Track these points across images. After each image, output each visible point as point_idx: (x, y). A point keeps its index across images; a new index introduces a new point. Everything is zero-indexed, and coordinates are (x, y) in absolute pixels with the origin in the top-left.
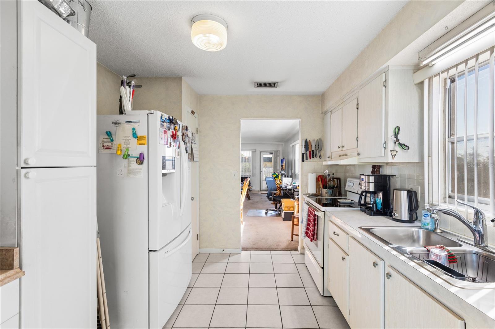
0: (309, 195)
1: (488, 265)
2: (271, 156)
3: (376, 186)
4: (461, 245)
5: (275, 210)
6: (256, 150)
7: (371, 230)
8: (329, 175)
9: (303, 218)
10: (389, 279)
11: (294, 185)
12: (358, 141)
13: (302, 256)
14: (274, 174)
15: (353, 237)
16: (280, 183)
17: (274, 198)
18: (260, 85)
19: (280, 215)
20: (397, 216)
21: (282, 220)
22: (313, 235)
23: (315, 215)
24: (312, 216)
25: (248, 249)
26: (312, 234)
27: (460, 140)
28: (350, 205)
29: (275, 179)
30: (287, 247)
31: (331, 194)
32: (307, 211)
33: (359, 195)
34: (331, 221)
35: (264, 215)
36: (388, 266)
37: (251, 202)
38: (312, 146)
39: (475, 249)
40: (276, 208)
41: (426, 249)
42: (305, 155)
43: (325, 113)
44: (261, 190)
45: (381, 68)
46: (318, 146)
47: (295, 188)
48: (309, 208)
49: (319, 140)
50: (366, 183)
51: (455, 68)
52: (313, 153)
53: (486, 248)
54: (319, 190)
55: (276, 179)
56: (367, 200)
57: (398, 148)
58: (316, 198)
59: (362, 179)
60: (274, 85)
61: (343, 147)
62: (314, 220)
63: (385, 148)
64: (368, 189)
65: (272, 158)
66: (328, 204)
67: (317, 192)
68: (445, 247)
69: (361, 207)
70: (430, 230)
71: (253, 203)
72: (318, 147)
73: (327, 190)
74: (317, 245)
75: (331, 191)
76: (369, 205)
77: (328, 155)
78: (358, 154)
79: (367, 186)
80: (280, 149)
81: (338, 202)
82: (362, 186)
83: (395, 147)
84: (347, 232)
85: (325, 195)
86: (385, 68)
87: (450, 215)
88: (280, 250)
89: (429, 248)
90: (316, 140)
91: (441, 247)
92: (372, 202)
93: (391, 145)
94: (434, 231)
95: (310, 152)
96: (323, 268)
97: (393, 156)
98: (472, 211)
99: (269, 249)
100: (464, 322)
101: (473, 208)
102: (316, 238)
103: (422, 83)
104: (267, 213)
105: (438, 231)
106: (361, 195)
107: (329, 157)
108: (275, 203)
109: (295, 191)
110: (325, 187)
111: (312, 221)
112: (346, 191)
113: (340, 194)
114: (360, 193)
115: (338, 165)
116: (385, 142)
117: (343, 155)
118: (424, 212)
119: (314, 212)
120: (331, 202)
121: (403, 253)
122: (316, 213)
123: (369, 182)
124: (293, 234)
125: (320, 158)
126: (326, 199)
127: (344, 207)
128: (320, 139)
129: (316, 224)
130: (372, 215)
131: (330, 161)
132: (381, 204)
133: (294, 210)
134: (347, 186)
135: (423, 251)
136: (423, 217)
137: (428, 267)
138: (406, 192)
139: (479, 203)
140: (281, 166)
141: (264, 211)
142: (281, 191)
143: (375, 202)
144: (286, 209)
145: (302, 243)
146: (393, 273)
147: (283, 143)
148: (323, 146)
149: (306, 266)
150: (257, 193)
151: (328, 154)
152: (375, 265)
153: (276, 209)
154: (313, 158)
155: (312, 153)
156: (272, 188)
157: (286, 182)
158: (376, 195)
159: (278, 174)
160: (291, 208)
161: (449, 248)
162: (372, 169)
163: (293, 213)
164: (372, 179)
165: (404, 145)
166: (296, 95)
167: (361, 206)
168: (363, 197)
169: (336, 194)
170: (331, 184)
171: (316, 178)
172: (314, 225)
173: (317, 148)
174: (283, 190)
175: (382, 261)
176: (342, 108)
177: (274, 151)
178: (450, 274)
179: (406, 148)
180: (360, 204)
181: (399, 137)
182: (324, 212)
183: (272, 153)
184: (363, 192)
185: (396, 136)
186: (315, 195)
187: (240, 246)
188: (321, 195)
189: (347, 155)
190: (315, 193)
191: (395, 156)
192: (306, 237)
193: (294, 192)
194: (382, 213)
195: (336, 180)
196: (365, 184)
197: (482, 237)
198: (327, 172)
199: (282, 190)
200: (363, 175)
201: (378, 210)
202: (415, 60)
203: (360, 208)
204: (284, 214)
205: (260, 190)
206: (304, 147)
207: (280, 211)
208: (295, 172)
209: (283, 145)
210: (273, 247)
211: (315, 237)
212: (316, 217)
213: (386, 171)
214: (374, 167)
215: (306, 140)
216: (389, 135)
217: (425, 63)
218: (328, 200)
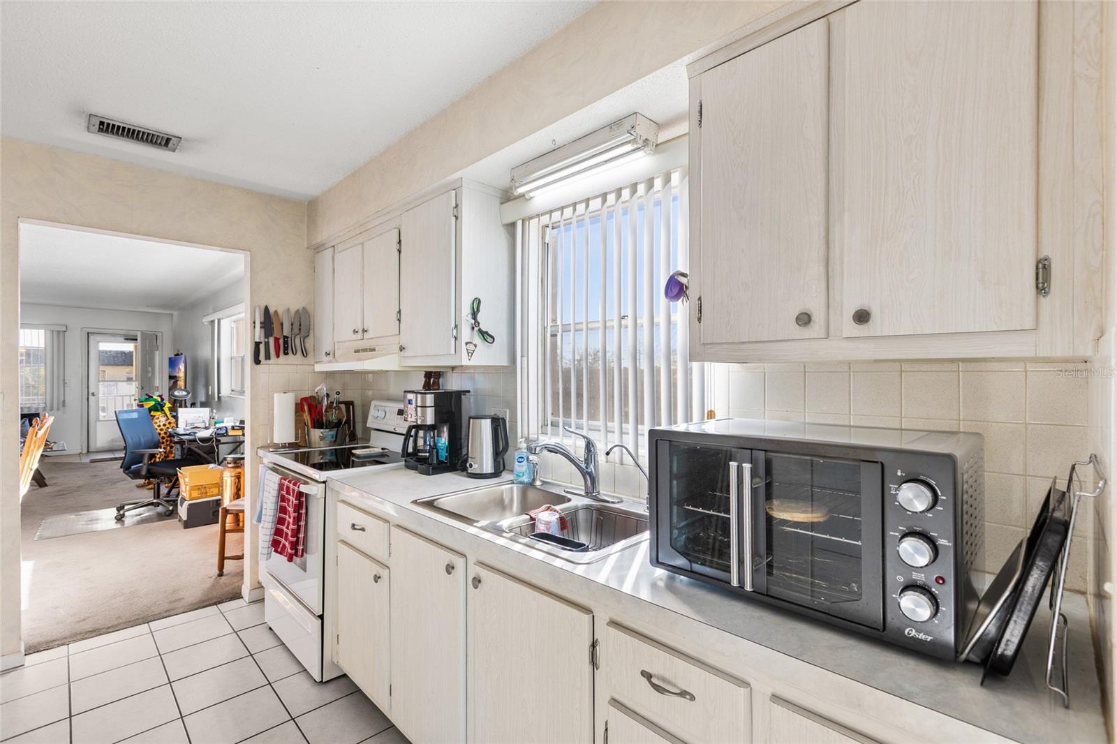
0: (277, 448)
1: (602, 521)
2: (129, 347)
3: (437, 413)
4: (569, 500)
5: (152, 504)
6: (66, 326)
7: (435, 504)
8: (328, 395)
9: (264, 507)
10: (476, 587)
11: (218, 425)
12: (399, 320)
13: (256, 607)
14: (146, 400)
15: (398, 526)
16: (168, 426)
17: (149, 471)
18: (107, 128)
19: (172, 514)
20: (475, 469)
21: (182, 527)
22: (294, 545)
23: (300, 494)
24: (291, 498)
25: (58, 642)
26: (292, 543)
27: (566, 329)
28: (379, 459)
29: (150, 412)
30: (204, 598)
31: (334, 439)
32: (276, 487)
33: (403, 437)
34: (343, 501)
35: (113, 524)
36: (474, 564)
37: (49, 493)
38: (282, 324)
39: (587, 501)
40: (157, 495)
41: (529, 517)
42: (262, 347)
43: (317, 248)
44: (91, 450)
45: (448, 178)
46: (300, 325)
47: (223, 435)
48: (282, 478)
49: (301, 311)
50: (419, 409)
51: (560, 212)
52: (286, 342)
53: (598, 497)
54: (303, 433)
55: (153, 413)
56: (418, 445)
57: (477, 340)
58: (296, 454)
59: (410, 402)
60: (163, 143)
61: (364, 331)
62: (298, 508)
63: (456, 338)
64: (423, 421)
65: (131, 353)
66: (326, 463)
67: (297, 438)
68: (553, 507)
69: (406, 461)
70: (527, 484)
71: (60, 494)
72: (300, 329)
73: (322, 430)
74: (304, 567)
75: (333, 432)
76: (423, 454)
77: (326, 348)
78: (402, 349)
79: (419, 414)
80: (165, 329)
81: (354, 455)
82: (410, 416)
83: (472, 337)
84: (384, 517)
85: (319, 444)
86: (456, 181)
87: (557, 453)
88: (182, 610)
89: (533, 514)
90: (293, 310)
91: (548, 508)
92: (428, 448)
93: (466, 333)
94: (532, 484)
95: (277, 340)
96: (321, 617)
97: (470, 354)
98: (582, 443)
99: (143, 618)
100: (591, 615)
101: (584, 437)
102: (303, 549)
103: (513, 225)
104: (123, 516)
105: (538, 483)
106: (408, 435)
107: (327, 354)
108: (149, 484)
109: (222, 441)
110: (318, 424)
111: (291, 509)
112: (367, 431)
113: (353, 438)
114: (405, 432)
115: (351, 372)
116: (456, 327)
117: (365, 350)
118: (517, 455)
119: (296, 488)
120: (333, 458)
121: (499, 531)
122: (303, 489)
123: (423, 407)
124: (222, 558)
125: (305, 354)
126: (322, 453)
127: (365, 466)
128: (304, 309)
129: (304, 516)
130: (431, 473)
131: (330, 362)
132: (445, 449)
133: (222, 494)
134: (370, 419)
135: (525, 521)
136: (517, 463)
137: (541, 545)
138: (488, 421)
139: (590, 430)
140: (171, 377)
141: (113, 512)
142: (171, 447)
143: (434, 447)
144: (195, 494)
145: (255, 571)
146: (484, 574)
147: (175, 313)
148: (312, 327)
149: (270, 629)
150: (77, 460)
151: (326, 346)
152: (450, 569)
153: (155, 501)
154: (286, 353)
155: (281, 341)
156: (142, 440)
157: (192, 421)
158: (436, 431)
159: (162, 400)
160: (212, 490)
161: (558, 508)
162: (424, 379)
163: (218, 503)
164: (430, 399)
165: (487, 333)
166: (236, 188)
167: (408, 459)
168: (411, 439)
169: (345, 439)
170: (333, 416)
171: (296, 404)
172: (298, 519)
173: (296, 330)
174: (181, 443)
175: (461, 559)
176: (363, 244)
177: (142, 333)
178: (569, 548)
179: (490, 339)
180: (405, 453)
181: (479, 318)
182: (324, 482)
183: (136, 340)
184: (410, 428)
185: (474, 315)
186: (291, 446)
187: (20, 645)
188: (308, 444)
189: (373, 350)
190: (292, 440)
191: (472, 354)
192: (273, 553)
193: (217, 446)
194: (448, 467)
195: (343, 407)
196: (416, 410)
197: (594, 481)
198: (322, 389)
199: (175, 443)
200: (410, 392)
201: (440, 462)
202: (505, 182)
203: (404, 463)
204: (188, 509)
205: (85, 451)
206: (261, 327)
207: (175, 503)
208: (219, 392)
209: (175, 318)
210: (156, 610)
211: (300, 547)
212: (304, 499)
213: (453, 383)
214: (428, 375)
215: (266, 308)
216: (463, 313)
217: (521, 190)
218: (326, 455)
